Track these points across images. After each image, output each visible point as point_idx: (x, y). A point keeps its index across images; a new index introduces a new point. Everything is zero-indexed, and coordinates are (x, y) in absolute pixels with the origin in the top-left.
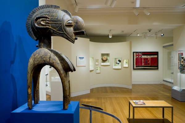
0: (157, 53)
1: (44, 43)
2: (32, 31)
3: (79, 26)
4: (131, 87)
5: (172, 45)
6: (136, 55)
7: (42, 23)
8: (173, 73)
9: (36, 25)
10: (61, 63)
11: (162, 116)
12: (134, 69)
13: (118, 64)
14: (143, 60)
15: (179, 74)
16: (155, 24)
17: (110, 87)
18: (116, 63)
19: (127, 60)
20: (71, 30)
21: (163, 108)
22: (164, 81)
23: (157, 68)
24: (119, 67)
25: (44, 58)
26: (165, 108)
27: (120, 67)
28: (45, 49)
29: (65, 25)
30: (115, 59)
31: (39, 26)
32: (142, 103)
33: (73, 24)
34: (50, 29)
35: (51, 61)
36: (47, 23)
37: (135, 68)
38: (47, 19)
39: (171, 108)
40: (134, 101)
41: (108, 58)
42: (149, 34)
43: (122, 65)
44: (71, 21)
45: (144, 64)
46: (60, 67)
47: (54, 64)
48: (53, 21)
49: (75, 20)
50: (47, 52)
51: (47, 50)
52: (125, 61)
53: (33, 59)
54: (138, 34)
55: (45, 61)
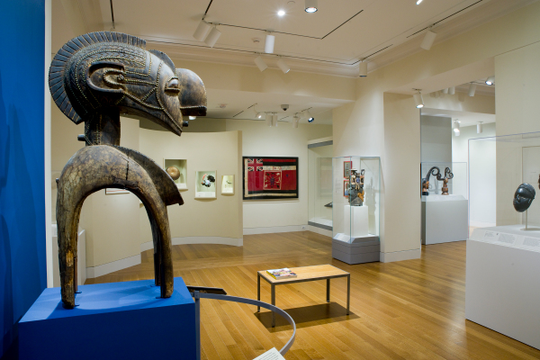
0: (294, 161)
1: (106, 132)
2: (67, 98)
3: (194, 94)
4: (240, 243)
5: (330, 143)
6: (249, 165)
7: (108, 79)
8: (329, 206)
9: (91, 83)
10: (156, 183)
11: (325, 298)
12: (244, 198)
13: (208, 186)
14: (265, 177)
15: (348, 206)
16: (300, 94)
17: (190, 246)
18: (204, 184)
19: (232, 177)
20: (174, 101)
21: (328, 279)
22: (310, 223)
23: (295, 195)
24: (209, 193)
25: (112, 169)
26: (331, 281)
27: (213, 195)
28: (110, 147)
29: (163, 89)
30: (200, 173)
31: (99, 85)
32: (288, 274)
33: (181, 88)
34: (126, 95)
35: (130, 179)
36: (122, 81)
37: (247, 195)
38: (122, 71)
39: (346, 278)
40: (271, 271)
41: (183, 172)
42: (281, 115)
43: (218, 190)
44: (175, 81)
45: (268, 187)
46: (153, 192)
47: (140, 185)
48: (133, 77)
49: (184, 80)
50: (116, 154)
51: (114, 148)
52: (225, 179)
53: (80, 173)
54: (258, 114)
55: (114, 178)
